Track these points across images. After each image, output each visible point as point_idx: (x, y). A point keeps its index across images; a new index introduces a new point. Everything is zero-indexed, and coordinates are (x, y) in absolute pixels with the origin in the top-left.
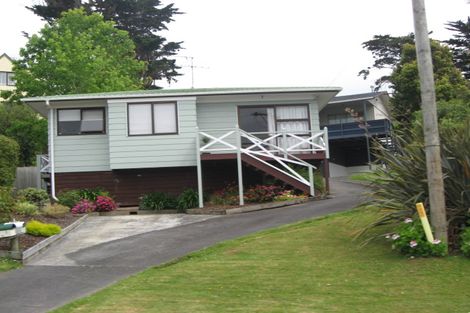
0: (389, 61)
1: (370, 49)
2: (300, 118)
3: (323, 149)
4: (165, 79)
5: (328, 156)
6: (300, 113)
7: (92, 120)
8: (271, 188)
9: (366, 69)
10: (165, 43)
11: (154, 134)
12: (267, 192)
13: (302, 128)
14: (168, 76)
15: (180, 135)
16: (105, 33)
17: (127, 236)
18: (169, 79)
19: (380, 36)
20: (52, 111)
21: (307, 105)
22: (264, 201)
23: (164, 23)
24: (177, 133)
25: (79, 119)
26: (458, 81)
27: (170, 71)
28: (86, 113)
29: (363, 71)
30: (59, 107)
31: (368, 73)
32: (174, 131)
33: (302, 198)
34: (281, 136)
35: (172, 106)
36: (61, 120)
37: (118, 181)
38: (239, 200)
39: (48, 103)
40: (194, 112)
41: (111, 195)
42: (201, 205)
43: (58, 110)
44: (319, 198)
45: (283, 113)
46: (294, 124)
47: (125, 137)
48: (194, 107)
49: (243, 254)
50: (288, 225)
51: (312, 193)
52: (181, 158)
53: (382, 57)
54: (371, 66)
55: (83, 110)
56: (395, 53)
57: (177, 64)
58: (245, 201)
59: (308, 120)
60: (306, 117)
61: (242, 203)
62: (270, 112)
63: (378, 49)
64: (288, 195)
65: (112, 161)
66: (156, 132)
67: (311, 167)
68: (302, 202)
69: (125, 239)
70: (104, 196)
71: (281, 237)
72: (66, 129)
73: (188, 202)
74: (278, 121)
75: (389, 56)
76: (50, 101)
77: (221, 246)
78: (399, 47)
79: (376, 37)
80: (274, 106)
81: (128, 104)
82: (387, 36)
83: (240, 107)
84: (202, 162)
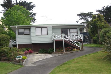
0: (83, 19)
1: (79, 16)
2: (75, 31)
3: (82, 39)
4: (32, 22)
5: (83, 40)
6: (75, 30)
7: (27, 31)
8: (70, 48)
9: (78, 20)
10: (32, 14)
11: (42, 35)
12: (69, 49)
13: (76, 34)
14: (33, 21)
15: (48, 35)
16: (24, 11)
17: (43, 59)
18: (33, 22)
19: (81, 13)
20: (17, 29)
21: (77, 29)
22: (69, 51)
23: (32, 9)
24: (47, 35)
25: (23, 31)
26: (106, 24)
27: (33, 20)
28: (25, 30)
29: (77, 21)
30: (19, 28)
31: (78, 21)
32: (47, 34)
33: (78, 50)
34: (72, 36)
35: (46, 28)
36: (19, 31)
37: (33, 46)
38: (63, 51)
39: (16, 27)
40: (51, 30)
41: (32, 49)
42: (55, 52)
43: (18, 29)
44: (82, 50)
45: (71, 30)
46: (74, 33)
47: (35, 36)
48: (51, 29)
49: (78, 63)
50: (82, 56)
51: (80, 49)
52: (48, 41)
53: (82, 18)
54: (79, 20)
55: (24, 29)
56: (85, 17)
57: (35, 19)
58: (65, 51)
59: (77, 32)
60: (77, 31)
61: (64, 51)
62: (68, 30)
63: (81, 16)
64: (75, 49)
65: (32, 41)
66: (43, 34)
67: (80, 43)
68: (78, 51)
69: (43, 60)
70: (30, 50)
71: (83, 59)
72: (20, 34)
73: (51, 51)
74: (70, 32)
75: (83, 17)
76: (17, 27)
77: (70, 61)
78: (85, 15)
79: (80, 13)
80: (69, 29)
81: (36, 28)
82: (83, 13)
83: (61, 29)
84: (55, 41)
